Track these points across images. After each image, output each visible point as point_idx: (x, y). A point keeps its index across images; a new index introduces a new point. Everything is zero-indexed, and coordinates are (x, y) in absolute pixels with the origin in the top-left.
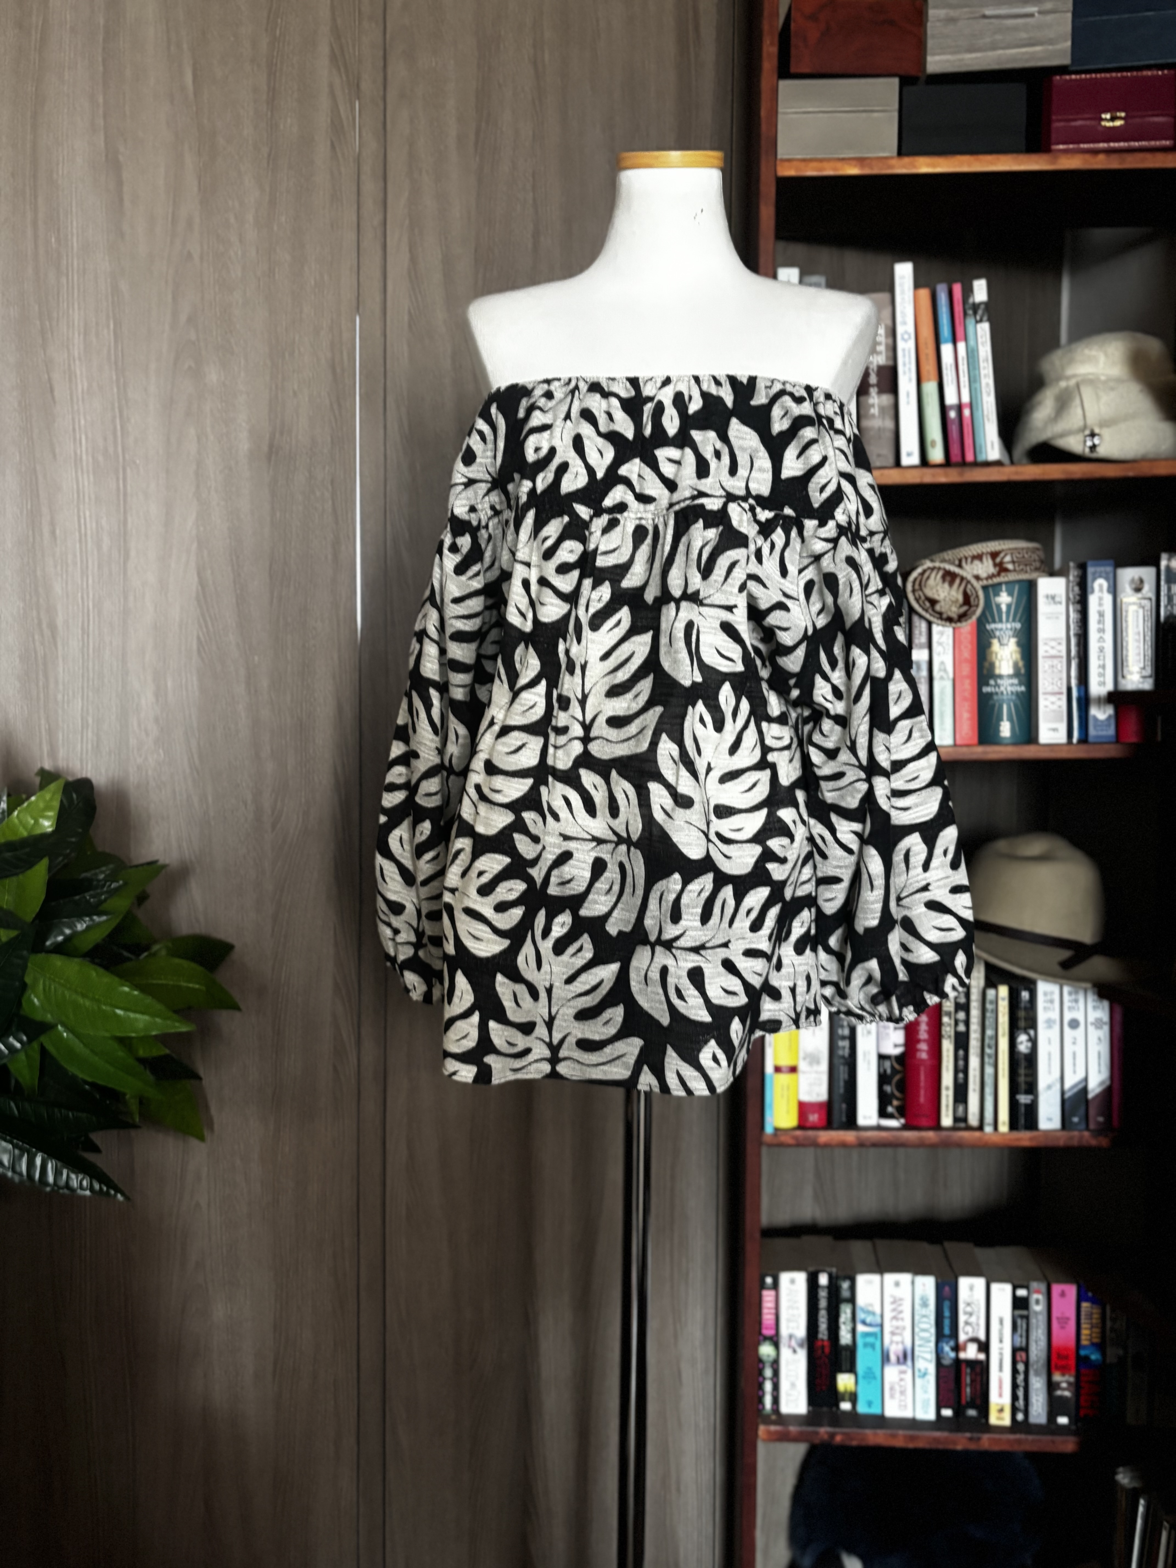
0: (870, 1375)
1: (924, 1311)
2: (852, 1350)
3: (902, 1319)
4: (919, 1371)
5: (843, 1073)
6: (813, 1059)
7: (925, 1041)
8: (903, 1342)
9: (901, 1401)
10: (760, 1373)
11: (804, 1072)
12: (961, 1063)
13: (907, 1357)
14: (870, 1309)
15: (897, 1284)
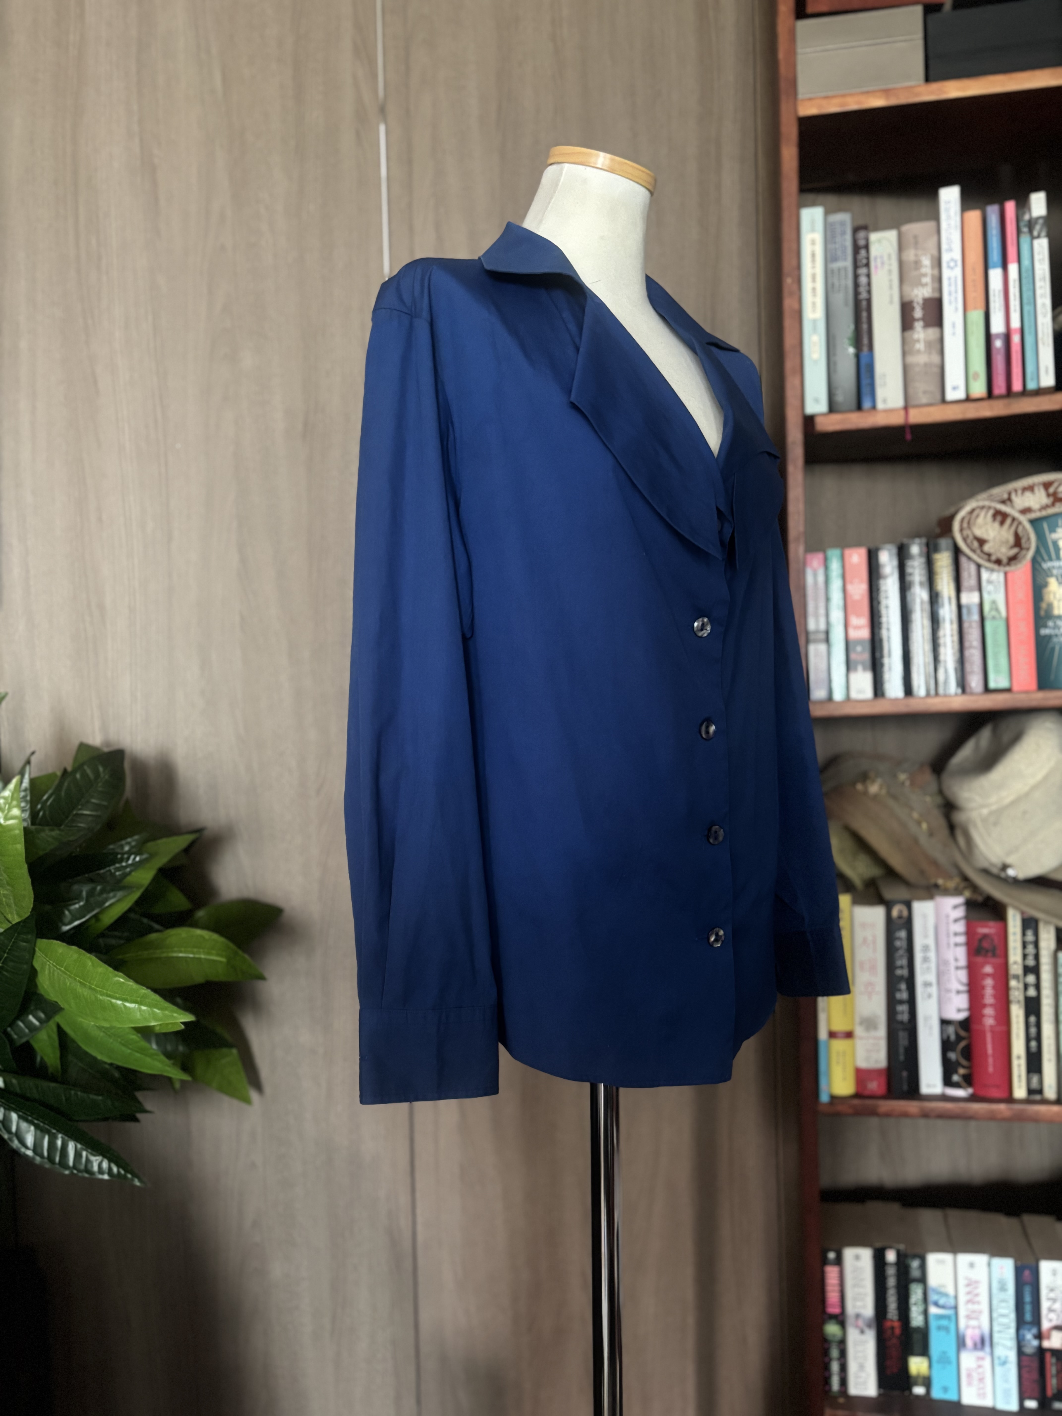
0: (944, 1360)
1: (1002, 1295)
2: (924, 1333)
3: (978, 1303)
4: (999, 1358)
5: (903, 1038)
6: (869, 1024)
7: (991, 1005)
8: (979, 1327)
9: (979, 1389)
10: (826, 1352)
11: (861, 1038)
12: (1033, 1030)
13: (985, 1342)
14: (943, 1290)
15: (972, 1265)
